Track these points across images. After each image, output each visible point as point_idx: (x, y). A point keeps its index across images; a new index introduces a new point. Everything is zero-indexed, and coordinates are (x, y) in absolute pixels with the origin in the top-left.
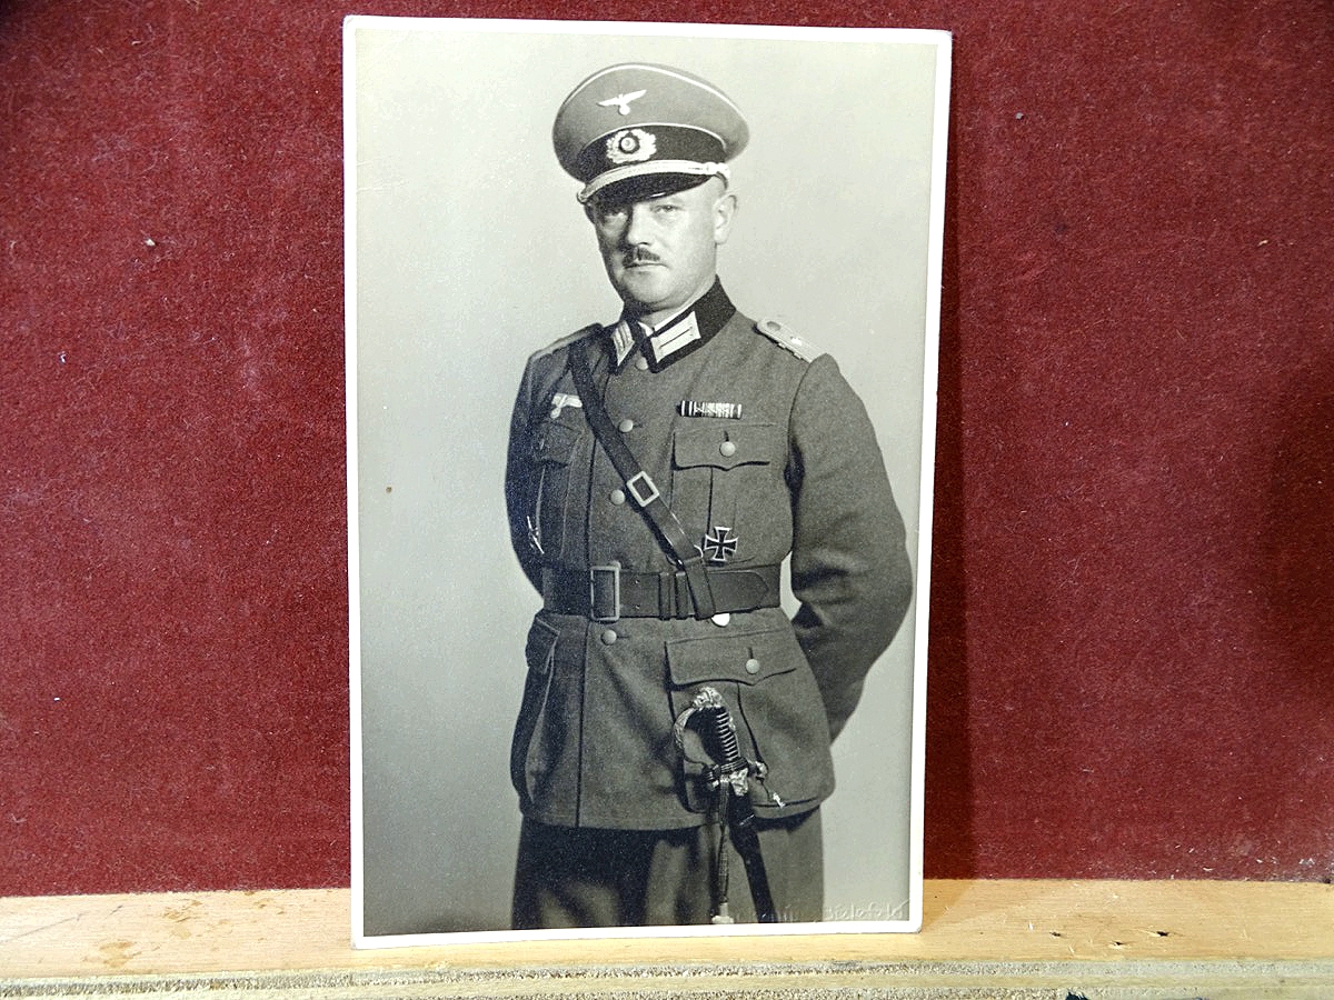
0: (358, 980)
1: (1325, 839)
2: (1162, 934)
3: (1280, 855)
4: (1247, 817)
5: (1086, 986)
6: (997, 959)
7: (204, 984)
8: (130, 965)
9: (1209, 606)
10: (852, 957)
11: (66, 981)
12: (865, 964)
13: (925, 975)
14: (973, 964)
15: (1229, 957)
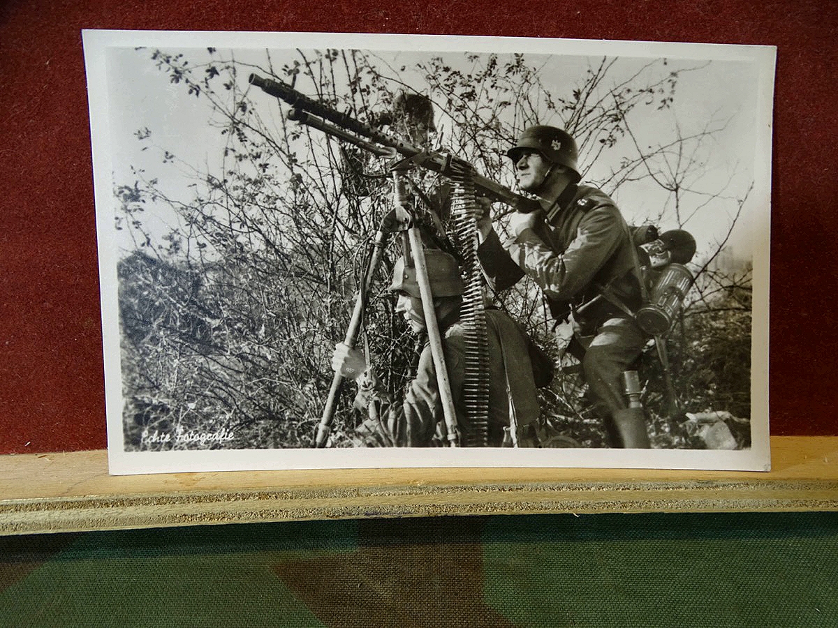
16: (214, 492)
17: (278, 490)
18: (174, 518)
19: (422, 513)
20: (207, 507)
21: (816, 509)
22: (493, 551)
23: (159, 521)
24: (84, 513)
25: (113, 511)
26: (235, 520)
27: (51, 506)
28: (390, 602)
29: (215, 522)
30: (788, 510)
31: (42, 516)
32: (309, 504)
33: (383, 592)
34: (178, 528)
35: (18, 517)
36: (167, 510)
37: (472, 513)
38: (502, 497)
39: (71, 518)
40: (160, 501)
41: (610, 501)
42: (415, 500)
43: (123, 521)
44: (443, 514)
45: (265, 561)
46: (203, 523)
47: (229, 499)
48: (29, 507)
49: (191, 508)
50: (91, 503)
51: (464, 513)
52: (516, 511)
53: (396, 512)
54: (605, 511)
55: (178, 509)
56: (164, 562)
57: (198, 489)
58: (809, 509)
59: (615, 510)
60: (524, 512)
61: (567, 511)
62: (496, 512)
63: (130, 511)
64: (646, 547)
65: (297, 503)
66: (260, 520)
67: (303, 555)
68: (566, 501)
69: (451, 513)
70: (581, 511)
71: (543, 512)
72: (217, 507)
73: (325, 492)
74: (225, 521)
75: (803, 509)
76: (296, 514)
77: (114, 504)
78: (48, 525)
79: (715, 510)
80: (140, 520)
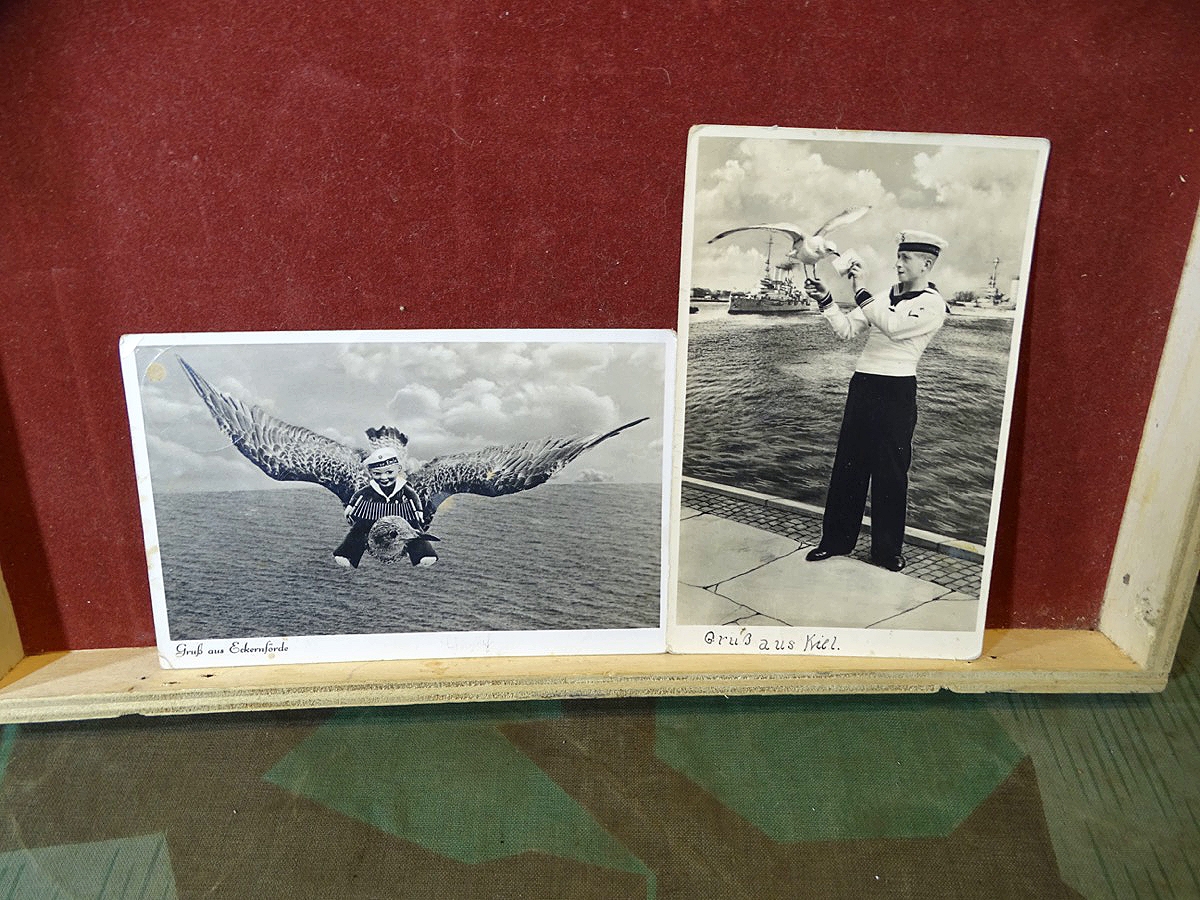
0: (569, 681)
1: (1092, 607)
2: (993, 657)
3: (1065, 615)
4: (1048, 595)
5: (950, 684)
6: (904, 670)
7: (489, 682)
8: (447, 673)
9: (1036, 480)
10: (827, 669)
11: (417, 681)
12: (834, 673)
13: (865, 678)
14: (891, 674)
15: (1028, 669)
16: (459, 680)
17: (506, 678)
18: (429, 697)
19: (613, 695)
20: (454, 690)
21: (907, 692)
22: (663, 719)
23: (418, 700)
24: (364, 693)
25: (385, 692)
26: (474, 700)
27: (340, 688)
28: (587, 754)
29: (459, 701)
30: (886, 692)
31: (334, 695)
32: (529, 689)
33: (583, 749)
34: (432, 704)
35: (316, 696)
36: (424, 692)
37: (650, 695)
38: (672, 684)
39: (354, 697)
40: (420, 686)
41: (752, 686)
42: (607, 686)
43: (393, 699)
44: (628, 696)
45: (494, 725)
46: (451, 701)
47: (470, 685)
48: (324, 689)
49: (443, 690)
50: (369, 686)
51: (644, 695)
52: (681, 694)
53: (593, 695)
54: (748, 693)
55: (433, 691)
56: (416, 725)
57: (447, 677)
58: (903, 692)
59: (756, 693)
60: (688, 694)
61: (720, 694)
62: (666, 695)
63: (398, 692)
64: (779, 717)
65: (520, 688)
66: (493, 699)
67: (522, 721)
68: (719, 687)
69: (633, 695)
70: (730, 694)
71: (702, 694)
72: (461, 690)
73: (541, 681)
74: (467, 700)
75: (898, 692)
76: (520, 695)
77: (386, 687)
78: (337, 702)
79: (830, 693)
80: (404, 699)
